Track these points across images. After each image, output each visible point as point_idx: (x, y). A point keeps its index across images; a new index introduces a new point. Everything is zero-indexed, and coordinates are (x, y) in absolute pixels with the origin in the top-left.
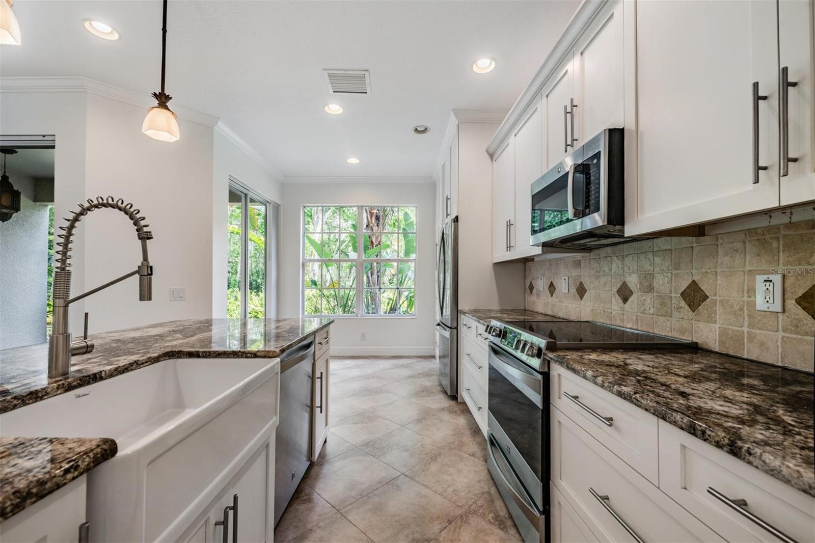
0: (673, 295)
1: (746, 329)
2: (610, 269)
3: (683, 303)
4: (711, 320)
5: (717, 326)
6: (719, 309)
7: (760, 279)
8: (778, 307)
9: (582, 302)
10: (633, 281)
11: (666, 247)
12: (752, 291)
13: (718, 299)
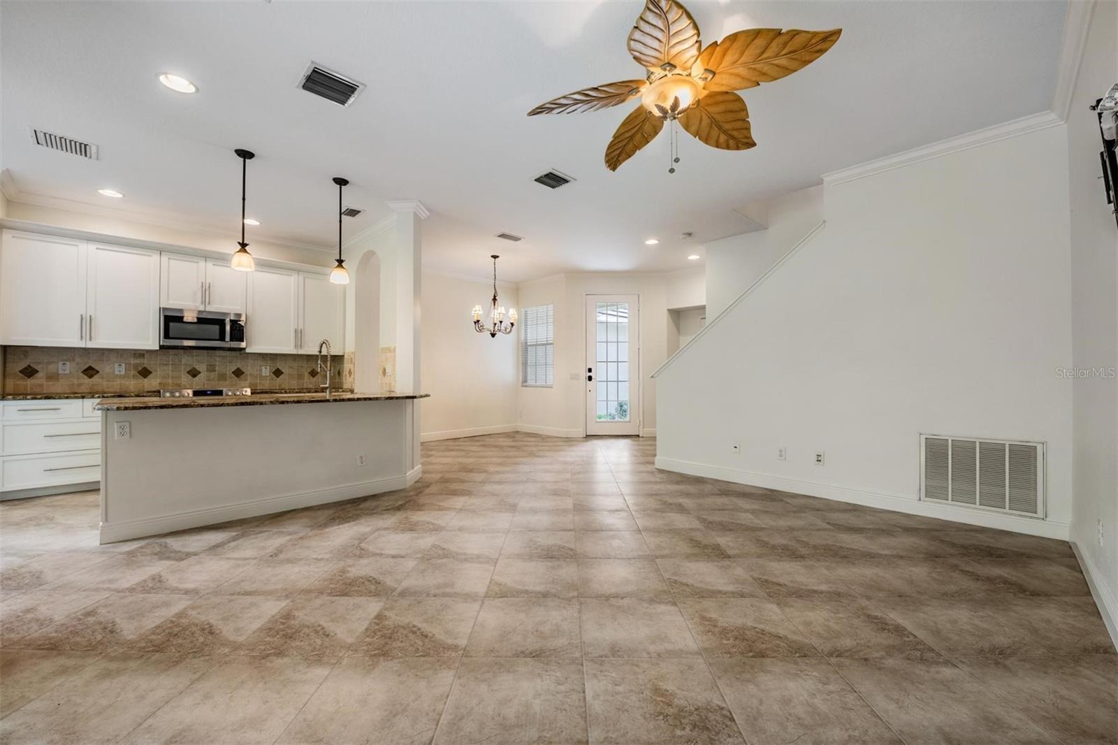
0: (228, 373)
1: (258, 382)
2: (181, 361)
3: (233, 376)
4: (246, 380)
5: (248, 382)
6: (249, 376)
7: (263, 367)
8: (268, 375)
9: (146, 380)
10: (202, 368)
11: (223, 354)
12: (261, 370)
13: (249, 373)
